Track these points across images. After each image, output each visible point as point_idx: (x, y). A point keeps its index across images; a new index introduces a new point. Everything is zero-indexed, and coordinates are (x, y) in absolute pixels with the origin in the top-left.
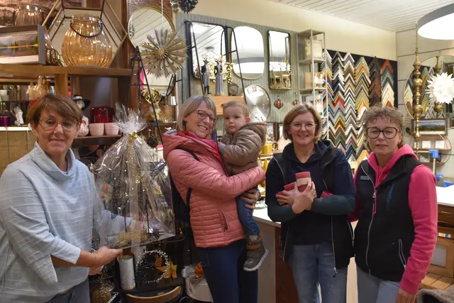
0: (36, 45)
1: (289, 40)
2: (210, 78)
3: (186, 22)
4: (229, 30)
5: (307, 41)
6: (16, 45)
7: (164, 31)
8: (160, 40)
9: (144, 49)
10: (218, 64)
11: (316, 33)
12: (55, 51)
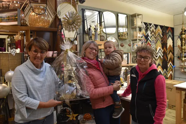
0: (17, 17)
1: (127, 18)
2: (92, 33)
3: (82, 9)
4: (101, 13)
5: (135, 18)
6: (9, 17)
7: (72, 12)
8: (70, 16)
9: (63, 20)
10: (96, 27)
11: (138, 15)
12: (25, 20)
